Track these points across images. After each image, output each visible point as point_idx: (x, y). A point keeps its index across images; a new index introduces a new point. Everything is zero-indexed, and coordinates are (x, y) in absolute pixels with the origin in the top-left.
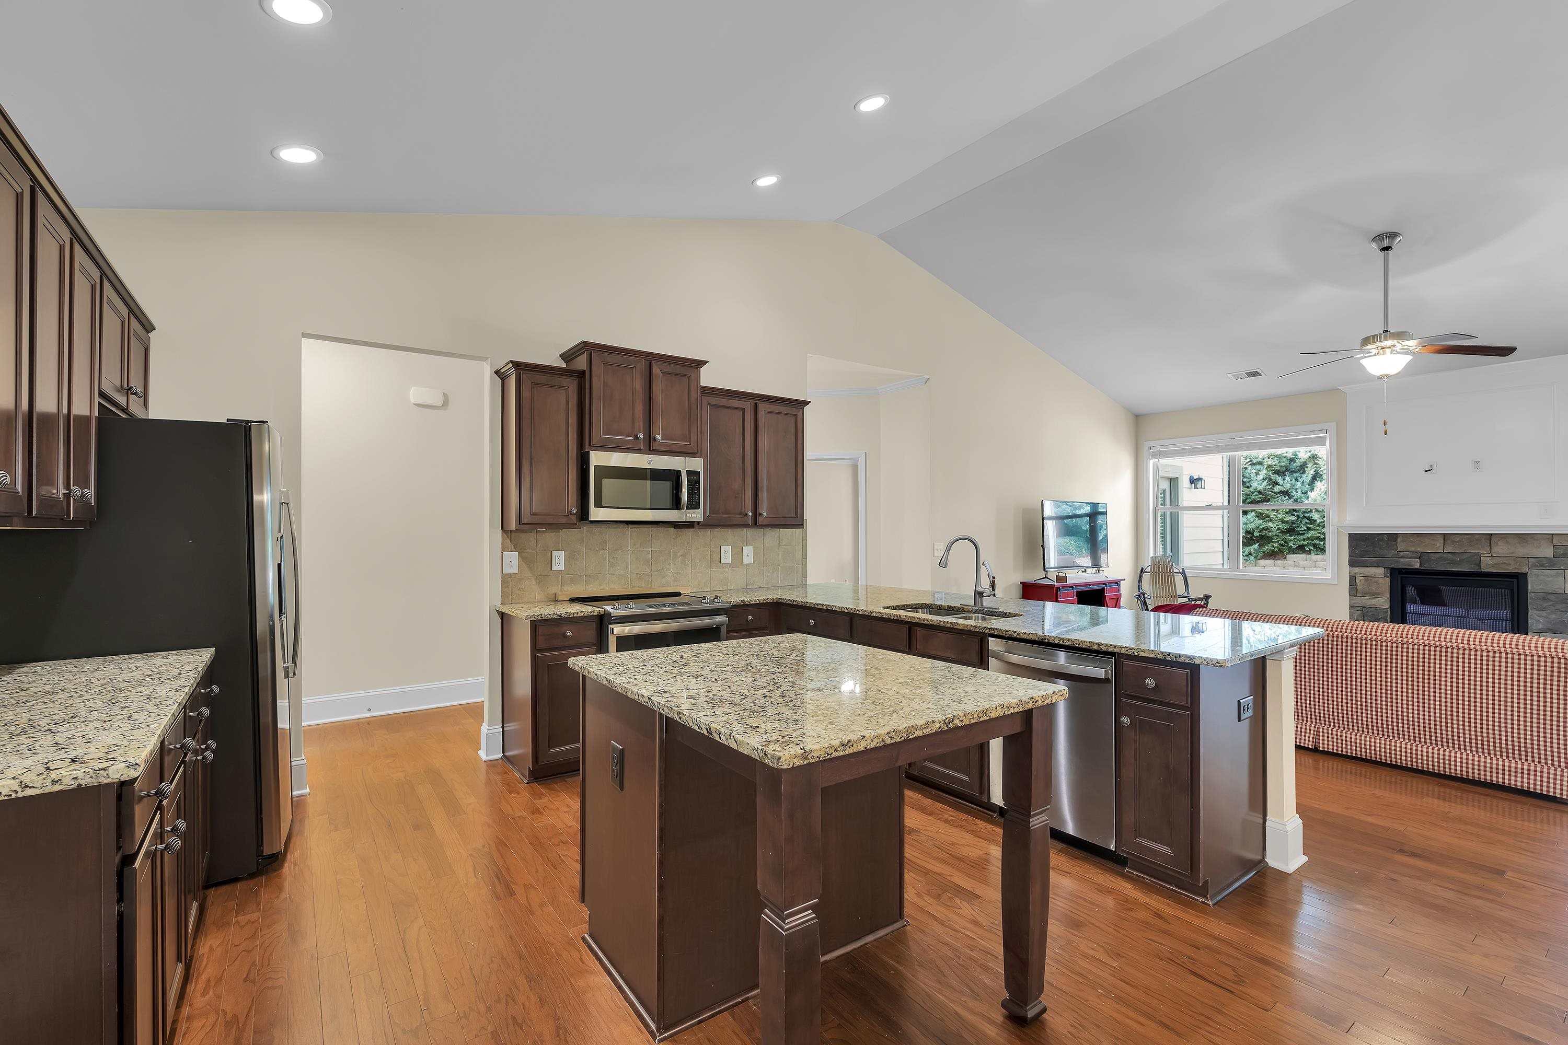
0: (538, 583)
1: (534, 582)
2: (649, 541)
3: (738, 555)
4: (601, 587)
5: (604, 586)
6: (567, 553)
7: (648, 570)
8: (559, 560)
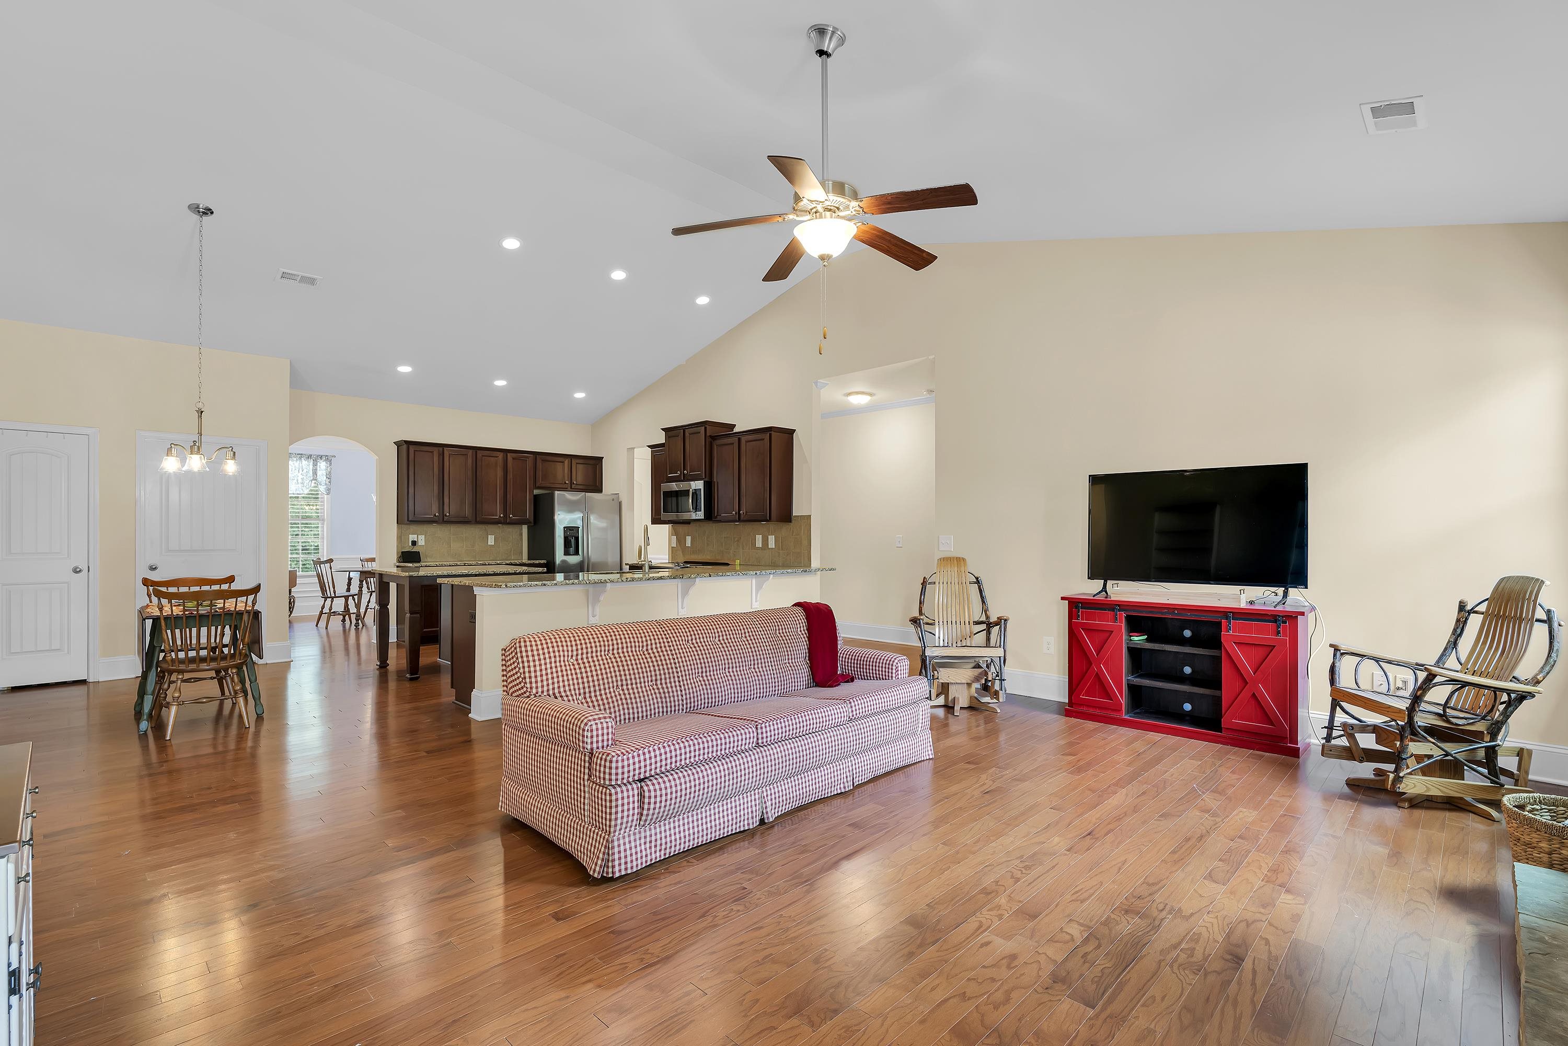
0: (683, 552)
1: (681, 552)
2: (708, 531)
3: (766, 543)
5: (704, 556)
6: (692, 538)
7: (722, 548)
8: (688, 541)
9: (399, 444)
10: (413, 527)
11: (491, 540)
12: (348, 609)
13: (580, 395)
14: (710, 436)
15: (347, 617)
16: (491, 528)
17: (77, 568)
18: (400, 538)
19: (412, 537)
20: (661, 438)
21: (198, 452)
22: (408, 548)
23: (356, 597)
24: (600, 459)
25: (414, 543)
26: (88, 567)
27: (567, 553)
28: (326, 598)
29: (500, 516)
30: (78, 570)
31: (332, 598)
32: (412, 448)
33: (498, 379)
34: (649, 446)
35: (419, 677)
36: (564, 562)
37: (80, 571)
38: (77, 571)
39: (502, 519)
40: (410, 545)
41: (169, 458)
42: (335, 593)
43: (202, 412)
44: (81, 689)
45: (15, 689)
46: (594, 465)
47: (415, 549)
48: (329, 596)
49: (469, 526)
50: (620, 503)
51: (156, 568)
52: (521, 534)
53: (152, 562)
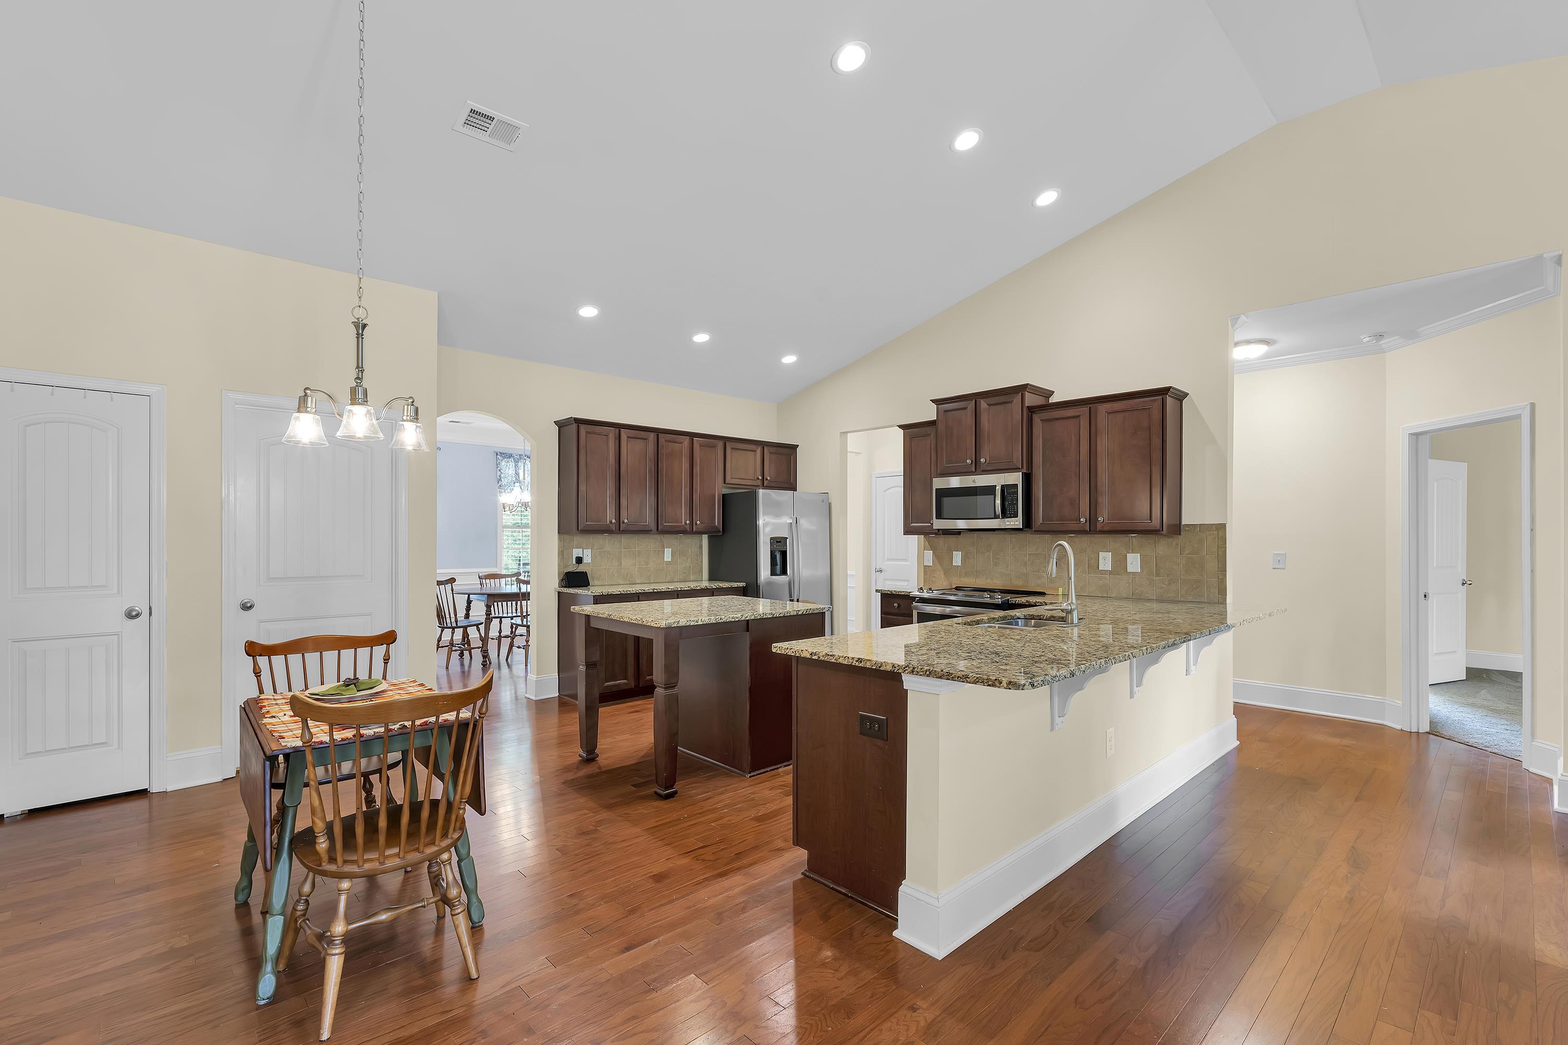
0: (945, 574)
1: (942, 573)
2: (1026, 545)
3: (1120, 564)
4: (987, 581)
5: (989, 581)
6: (963, 553)
7: (1025, 570)
8: (957, 558)
9: (561, 425)
10: (578, 539)
11: (668, 555)
12: (469, 643)
13: (789, 359)
14: (1028, 407)
15: (466, 653)
16: (668, 539)
17: (132, 610)
18: (561, 553)
19: (577, 552)
20: (930, 413)
21: (365, 401)
22: (573, 567)
23: (482, 627)
24: (794, 448)
25: (579, 560)
26: (150, 608)
27: (773, 573)
28: (443, 629)
29: (686, 523)
30: (134, 613)
31: (453, 628)
32: (583, 428)
33: (697, 333)
34: (900, 427)
35: (676, 792)
36: (769, 583)
37: (138, 615)
38: (132, 615)
39: (688, 528)
40: (574, 562)
41: (303, 416)
42: (456, 622)
43: (364, 326)
44: (139, 805)
45: (34, 813)
46: (788, 452)
47: (581, 568)
48: (449, 625)
49: (646, 536)
50: (830, 504)
51: (251, 607)
52: (701, 547)
53: (246, 597)
